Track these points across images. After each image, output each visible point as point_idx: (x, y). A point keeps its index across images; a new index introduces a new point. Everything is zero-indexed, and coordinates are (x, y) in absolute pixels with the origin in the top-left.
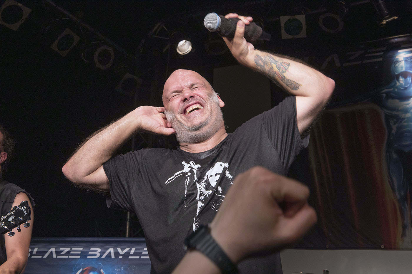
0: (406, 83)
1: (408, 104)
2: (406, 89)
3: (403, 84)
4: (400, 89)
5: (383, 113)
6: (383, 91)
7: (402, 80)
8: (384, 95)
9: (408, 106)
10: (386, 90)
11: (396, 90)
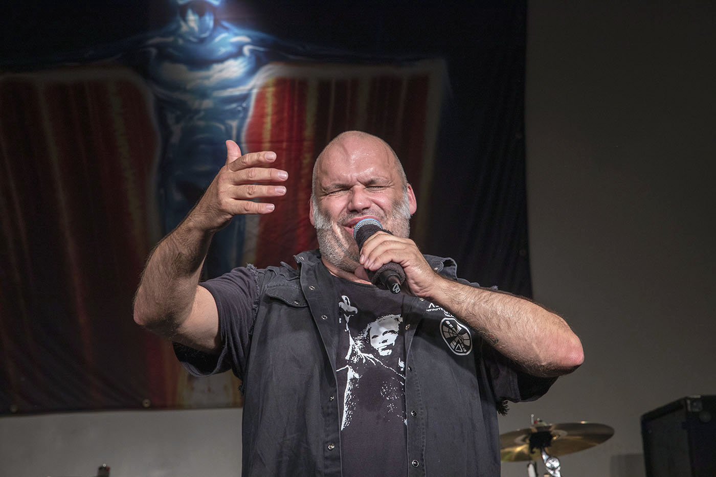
0: (203, 28)
1: (208, 78)
2: (202, 41)
3: (196, 29)
4: (189, 41)
5: (150, 94)
6: (151, 42)
7: (192, 18)
8: (154, 51)
9: (207, 83)
10: (157, 40)
11: (181, 42)
